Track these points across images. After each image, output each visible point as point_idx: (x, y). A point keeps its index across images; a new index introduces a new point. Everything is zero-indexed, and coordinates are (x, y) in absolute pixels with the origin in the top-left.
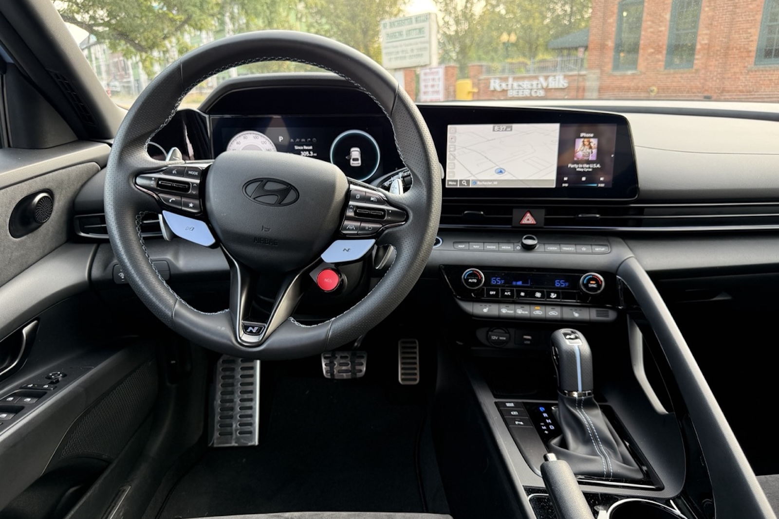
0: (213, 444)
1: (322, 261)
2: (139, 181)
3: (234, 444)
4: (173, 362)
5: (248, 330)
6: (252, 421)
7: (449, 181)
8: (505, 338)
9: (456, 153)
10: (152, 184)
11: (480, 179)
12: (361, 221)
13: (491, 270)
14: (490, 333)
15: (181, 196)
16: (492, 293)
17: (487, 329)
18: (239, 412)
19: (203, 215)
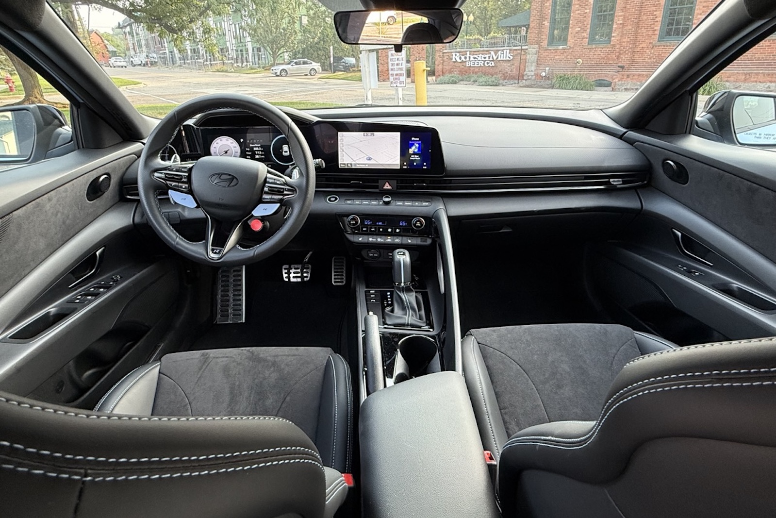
0: (217, 322)
1: (252, 215)
2: (156, 174)
3: (229, 322)
4: (188, 271)
5: (214, 252)
6: (241, 308)
7: (341, 164)
8: (377, 255)
9: (343, 148)
10: (163, 176)
11: (358, 163)
12: (273, 194)
13: (364, 216)
14: (369, 252)
15: (178, 182)
16: (364, 229)
17: (368, 250)
18: (232, 303)
19: (190, 192)
